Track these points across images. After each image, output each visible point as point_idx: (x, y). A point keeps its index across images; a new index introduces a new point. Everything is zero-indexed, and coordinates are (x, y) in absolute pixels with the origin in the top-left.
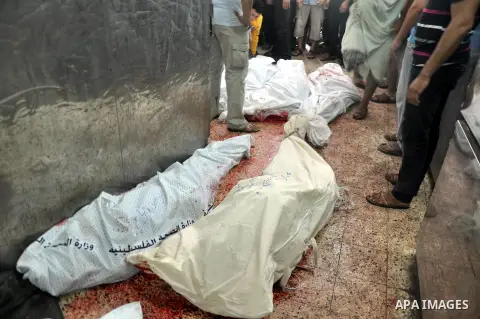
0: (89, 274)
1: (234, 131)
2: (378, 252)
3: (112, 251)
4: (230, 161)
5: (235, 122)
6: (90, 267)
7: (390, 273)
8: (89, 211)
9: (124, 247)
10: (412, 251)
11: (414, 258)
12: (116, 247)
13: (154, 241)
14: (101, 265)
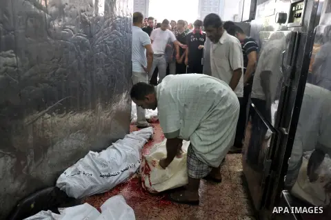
0: (92, 188)
1: (140, 127)
2: (225, 172)
3: (101, 176)
4: (144, 140)
5: (141, 122)
6: (92, 184)
7: (233, 178)
8: (86, 160)
9: (107, 174)
10: (241, 170)
11: (242, 172)
12: (103, 174)
13: (119, 173)
14: (96, 183)
